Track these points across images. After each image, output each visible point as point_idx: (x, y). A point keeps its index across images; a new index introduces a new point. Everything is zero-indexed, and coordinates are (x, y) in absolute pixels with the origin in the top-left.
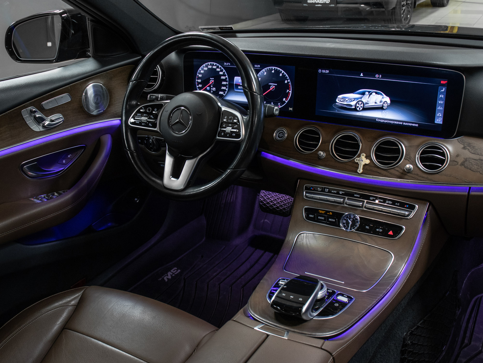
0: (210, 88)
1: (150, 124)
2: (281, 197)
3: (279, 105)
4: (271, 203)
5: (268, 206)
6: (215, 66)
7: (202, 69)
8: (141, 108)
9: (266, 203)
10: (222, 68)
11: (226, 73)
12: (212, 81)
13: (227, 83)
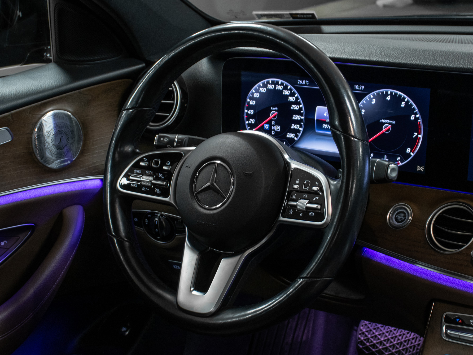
0: (271, 125)
1: (157, 190)
2: (400, 335)
3: (398, 161)
4: (380, 345)
5: (373, 352)
6: (281, 85)
8: (142, 160)
9: (370, 346)
10: (294, 90)
11: (300, 100)
12: (274, 112)
13: (303, 118)
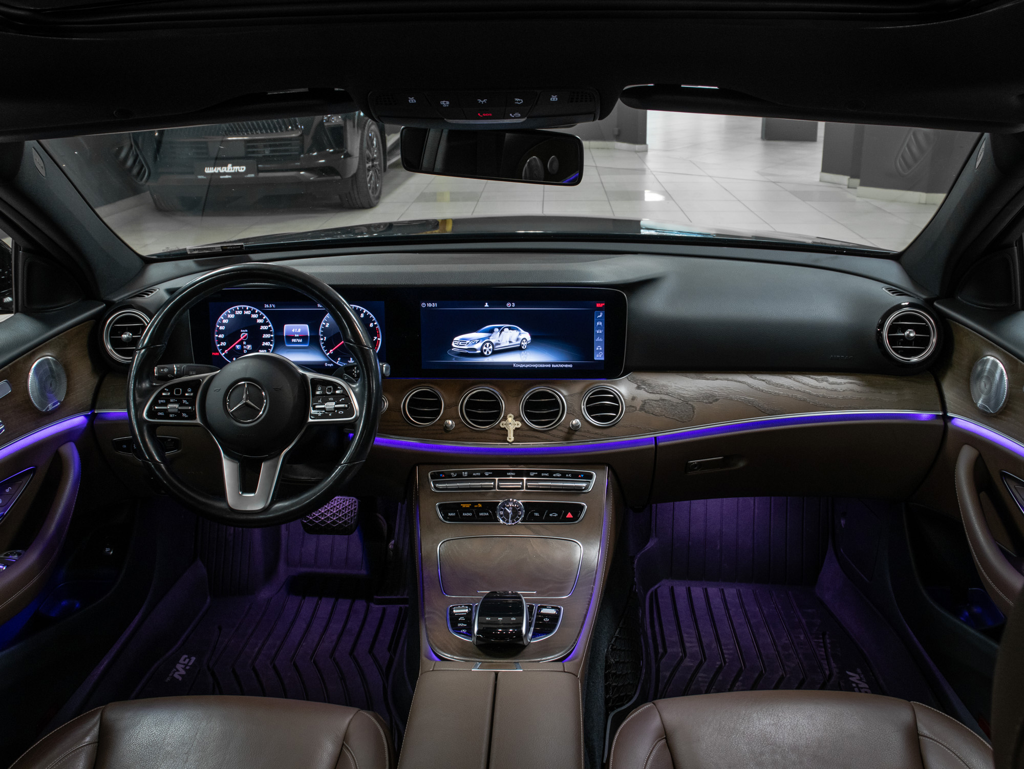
0: (242, 345)
1: (184, 415)
2: (337, 505)
4: (322, 517)
5: (317, 523)
6: (248, 310)
7: (226, 318)
8: (163, 391)
9: (314, 519)
10: (262, 313)
11: (268, 321)
12: (244, 334)
13: (272, 336)
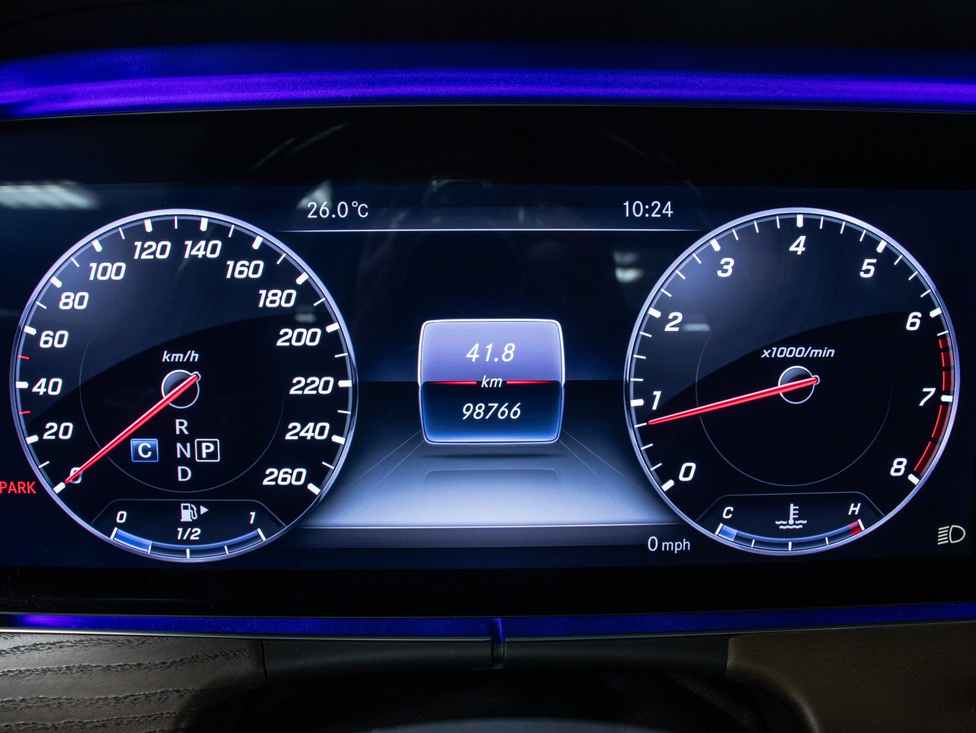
0: (168, 440)
3: (854, 518)
6: (208, 236)
7: (74, 281)
10: (287, 252)
11: (326, 297)
12: (180, 376)
13: (346, 383)
